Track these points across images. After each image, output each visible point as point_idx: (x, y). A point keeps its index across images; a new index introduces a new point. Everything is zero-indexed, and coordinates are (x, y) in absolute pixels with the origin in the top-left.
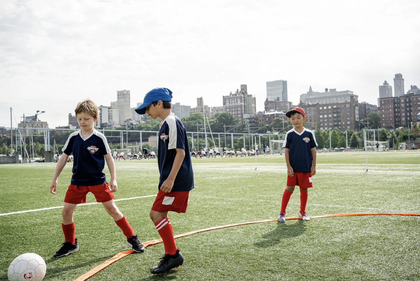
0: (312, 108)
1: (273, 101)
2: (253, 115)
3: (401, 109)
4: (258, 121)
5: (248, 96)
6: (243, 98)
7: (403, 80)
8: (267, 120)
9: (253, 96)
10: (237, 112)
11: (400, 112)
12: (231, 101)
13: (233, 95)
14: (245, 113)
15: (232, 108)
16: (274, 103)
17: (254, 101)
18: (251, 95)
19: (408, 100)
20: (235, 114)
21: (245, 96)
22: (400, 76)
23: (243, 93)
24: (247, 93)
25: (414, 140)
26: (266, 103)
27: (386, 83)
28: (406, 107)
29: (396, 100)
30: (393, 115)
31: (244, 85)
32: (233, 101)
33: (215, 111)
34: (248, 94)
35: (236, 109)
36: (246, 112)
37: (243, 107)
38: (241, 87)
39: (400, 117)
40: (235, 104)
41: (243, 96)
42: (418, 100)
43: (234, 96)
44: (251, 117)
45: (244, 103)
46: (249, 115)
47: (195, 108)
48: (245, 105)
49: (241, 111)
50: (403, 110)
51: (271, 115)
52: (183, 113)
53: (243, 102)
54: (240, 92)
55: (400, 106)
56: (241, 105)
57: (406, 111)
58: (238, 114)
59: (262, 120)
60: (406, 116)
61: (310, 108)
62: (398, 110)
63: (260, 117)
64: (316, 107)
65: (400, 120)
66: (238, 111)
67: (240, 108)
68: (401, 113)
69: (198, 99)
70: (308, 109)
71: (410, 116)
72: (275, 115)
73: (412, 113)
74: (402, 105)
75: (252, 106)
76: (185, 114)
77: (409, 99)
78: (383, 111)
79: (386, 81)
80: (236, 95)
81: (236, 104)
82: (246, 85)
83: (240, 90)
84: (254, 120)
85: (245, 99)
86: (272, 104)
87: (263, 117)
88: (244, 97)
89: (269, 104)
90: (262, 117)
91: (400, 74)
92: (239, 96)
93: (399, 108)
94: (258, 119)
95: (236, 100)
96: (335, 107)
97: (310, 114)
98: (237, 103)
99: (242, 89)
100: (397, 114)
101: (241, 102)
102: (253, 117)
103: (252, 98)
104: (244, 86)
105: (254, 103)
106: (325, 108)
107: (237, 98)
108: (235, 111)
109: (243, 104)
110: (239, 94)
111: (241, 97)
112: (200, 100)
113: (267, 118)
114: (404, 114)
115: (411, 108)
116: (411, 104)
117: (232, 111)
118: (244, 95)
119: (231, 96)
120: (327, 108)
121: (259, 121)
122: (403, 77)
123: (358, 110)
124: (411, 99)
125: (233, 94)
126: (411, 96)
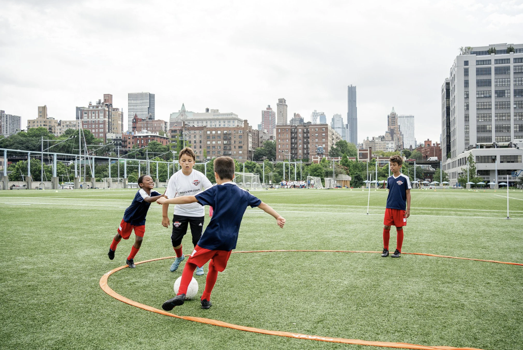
0: (197, 132)
1: (143, 119)
2: (120, 136)
3: (298, 140)
4: (126, 143)
5: (114, 110)
6: (107, 112)
7: (287, 106)
8: (138, 143)
9: (120, 110)
10: (99, 130)
11: (296, 143)
12: (90, 115)
13: (93, 107)
14: (109, 132)
15: (92, 124)
16: (145, 122)
17: (121, 117)
18: (117, 109)
19: (305, 130)
20: (95, 133)
21: (110, 110)
22: (284, 102)
23: (107, 105)
24: (112, 106)
25: (336, 177)
26: (134, 121)
27: (269, 108)
28: (304, 138)
29: (293, 129)
30: (290, 146)
31: (109, 95)
32: (93, 115)
33: (65, 127)
34: (114, 107)
35: (97, 125)
36: (110, 130)
37: (107, 123)
38: (104, 97)
39: (297, 148)
40: (95, 120)
41: (107, 109)
42: (316, 130)
43: (94, 109)
44: (117, 137)
45: (109, 118)
46: (114, 134)
47: (35, 120)
48: (109, 121)
49: (104, 128)
50: (300, 141)
51: (143, 136)
52: (8, 126)
53: (107, 117)
54: (103, 104)
55: (297, 136)
56: (105, 121)
57: (304, 143)
58: (99, 133)
59: (131, 143)
60: (304, 149)
61: (195, 131)
62: (294, 140)
63: (129, 139)
64: (203, 131)
65: (297, 152)
66: (99, 128)
67: (102, 125)
68: (298, 144)
69: (39, 108)
70: (192, 132)
71: (307, 148)
72: (149, 137)
73: (309, 145)
74: (299, 135)
75: (118, 124)
76: (12, 127)
77: (307, 129)
78: (279, 140)
79: (269, 106)
80: (97, 107)
81: (97, 120)
82: (111, 96)
83: (102, 101)
84: (121, 141)
85: (110, 113)
86: (142, 122)
87: (133, 139)
88: (109, 112)
89: (138, 123)
90: (131, 138)
91: (283, 99)
92: (102, 109)
93: (296, 138)
94: (126, 141)
95: (97, 115)
96: (225, 132)
97: (195, 139)
98: (99, 117)
99: (105, 100)
100: (293, 145)
101: (105, 117)
102: (120, 137)
103: (119, 112)
104: (109, 97)
105: (121, 120)
106: (214, 132)
107: (99, 110)
108: (95, 129)
109: (107, 119)
110: (102, 106)
111: (105, 110)
112: (43, 110)
113: (138, 141)
114: (301, 145)
115: (309, 140)
116: (309, 135)
117: (92, 129)
118: (108, 107)
119: (91, 108)
120: (216, 133)
121: (128, 143)
122: (287, 103)
123: (251, 138)
124: (309, 129)
125: (93, 105)
126: (309, 126)
